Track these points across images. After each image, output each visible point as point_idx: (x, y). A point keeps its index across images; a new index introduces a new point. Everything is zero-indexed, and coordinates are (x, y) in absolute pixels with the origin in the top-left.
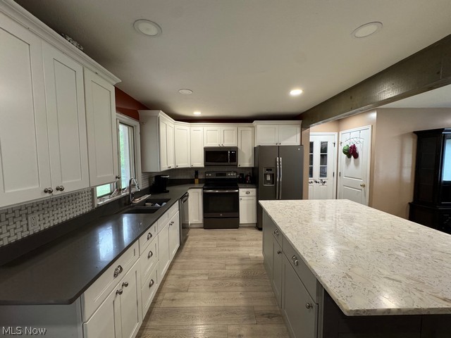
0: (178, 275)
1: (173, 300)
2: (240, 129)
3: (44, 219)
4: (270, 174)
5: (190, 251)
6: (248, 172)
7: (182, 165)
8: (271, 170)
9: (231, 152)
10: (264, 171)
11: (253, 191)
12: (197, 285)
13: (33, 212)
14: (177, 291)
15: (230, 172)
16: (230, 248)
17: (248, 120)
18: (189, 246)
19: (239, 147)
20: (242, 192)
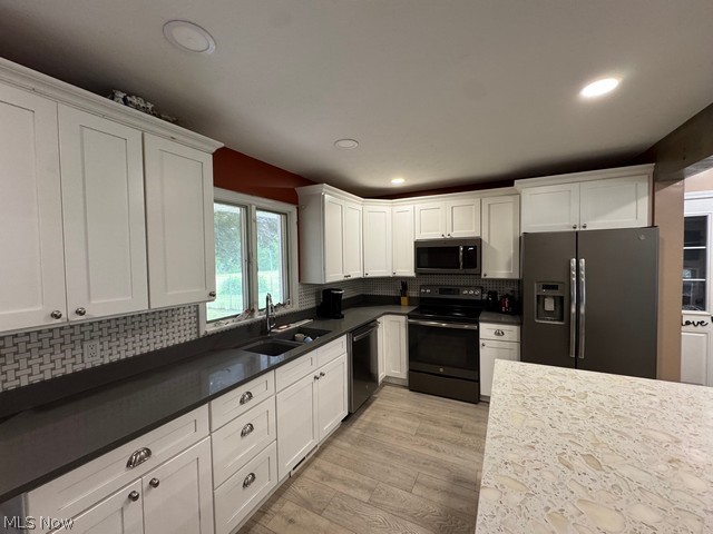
0: (323, 472)
1: (291, 521)
2: (486, 202)
3: (110, 348)
4: (554, 297)
5: (365, 430)
6: (508, 289)
7: (376, 272)
8: (555, 287)
9: (466, 248)
10: (537, 290)
11: (512, 332)
12: (343, 508)
13: (92, 338)
14: (306, 504)
15: (468, 287)
16: (439, 445)
17: (504, 181)
18: (368, 419)
19: (484, 238)
20: (487, 330)
